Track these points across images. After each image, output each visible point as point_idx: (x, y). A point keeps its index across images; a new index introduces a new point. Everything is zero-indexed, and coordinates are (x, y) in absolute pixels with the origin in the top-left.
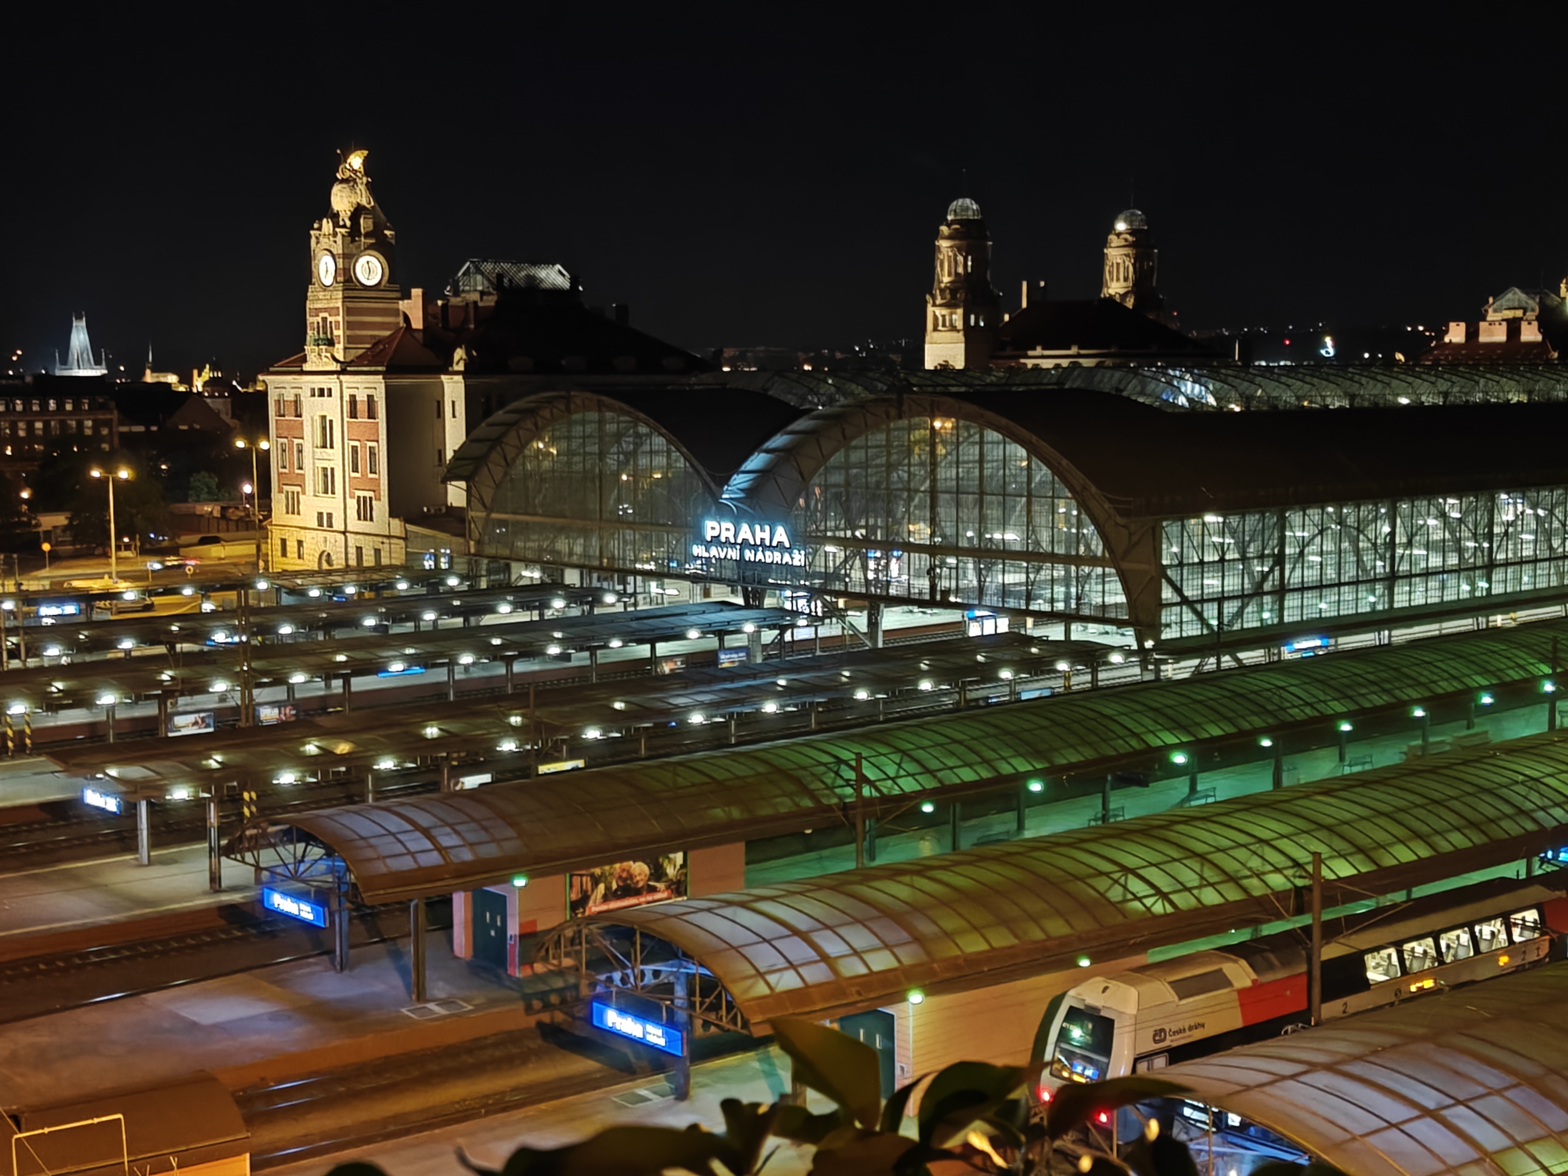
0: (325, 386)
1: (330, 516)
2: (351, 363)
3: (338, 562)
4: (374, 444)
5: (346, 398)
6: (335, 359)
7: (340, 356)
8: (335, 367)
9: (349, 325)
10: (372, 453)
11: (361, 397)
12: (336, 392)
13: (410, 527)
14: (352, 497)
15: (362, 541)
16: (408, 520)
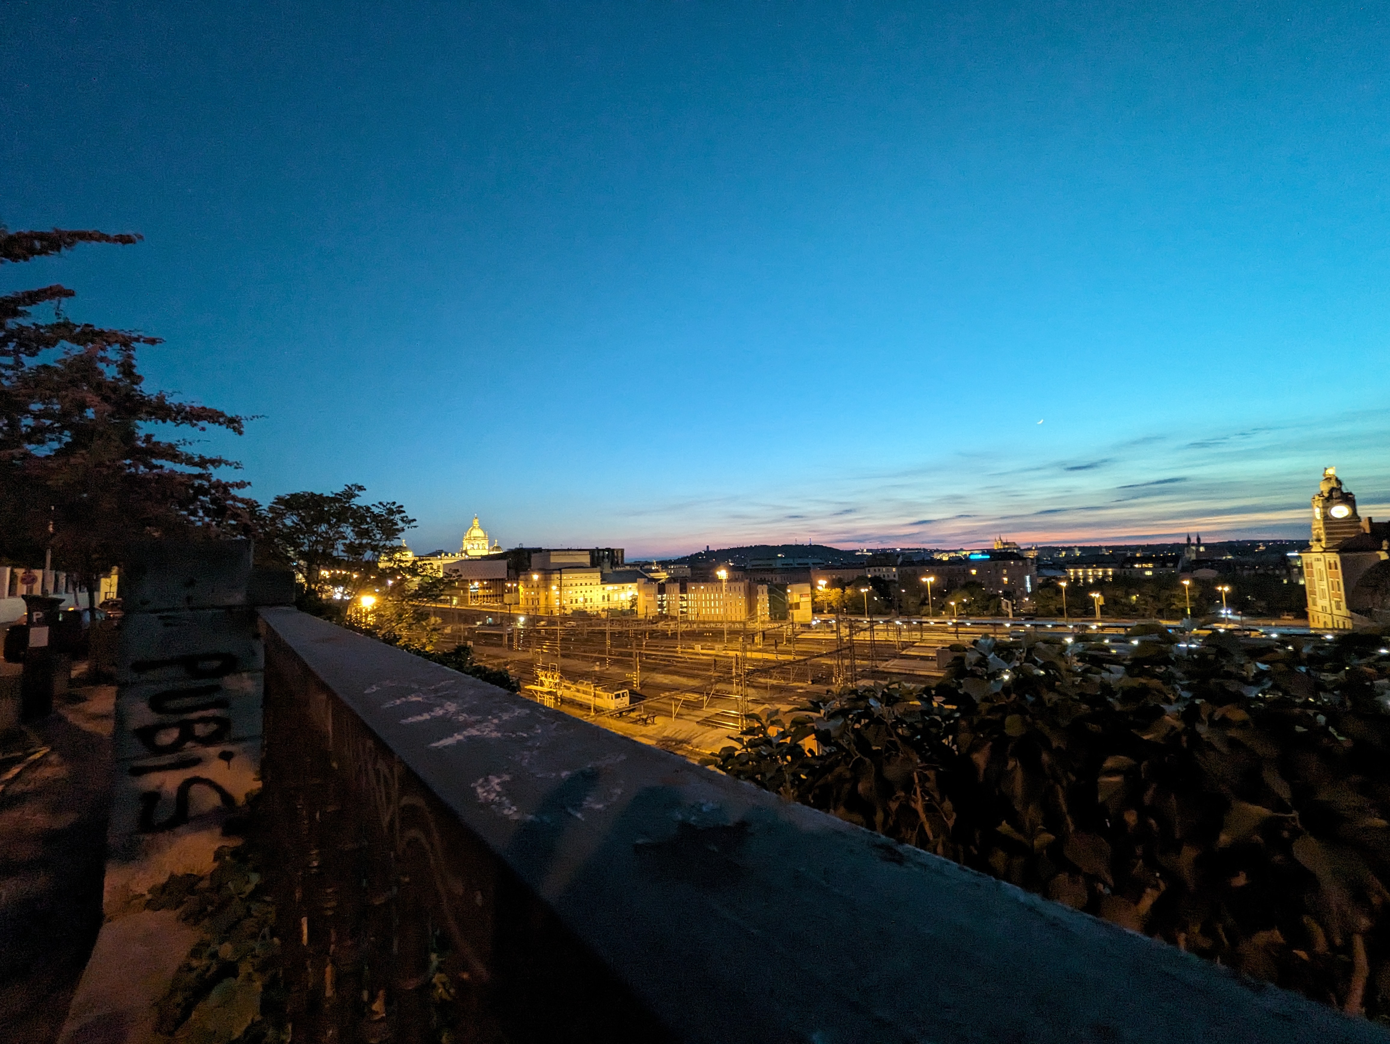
0: (1319, 557)
1: (1325, 607)
2: (1329, 548)
3: (1330, 626)
4: (1338, 580)
5: (1327, 562)
6: (1322, 547)
7: (1324, 546)
8: (1321, 550)
9: (1327, 534)
10: (1338, 582)
11: (1332, 562)
12: (1323, 559)
13: (1353, 613)
14: (1333, 600)
15: (1338, 618)
16: (1352, 611)
